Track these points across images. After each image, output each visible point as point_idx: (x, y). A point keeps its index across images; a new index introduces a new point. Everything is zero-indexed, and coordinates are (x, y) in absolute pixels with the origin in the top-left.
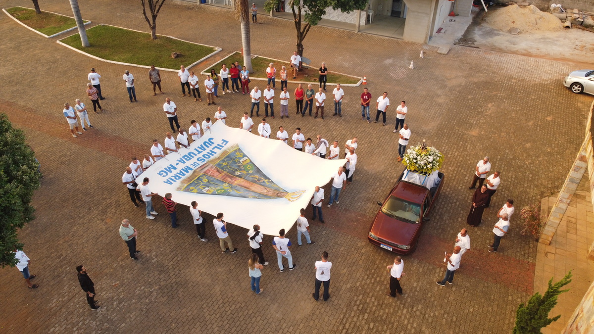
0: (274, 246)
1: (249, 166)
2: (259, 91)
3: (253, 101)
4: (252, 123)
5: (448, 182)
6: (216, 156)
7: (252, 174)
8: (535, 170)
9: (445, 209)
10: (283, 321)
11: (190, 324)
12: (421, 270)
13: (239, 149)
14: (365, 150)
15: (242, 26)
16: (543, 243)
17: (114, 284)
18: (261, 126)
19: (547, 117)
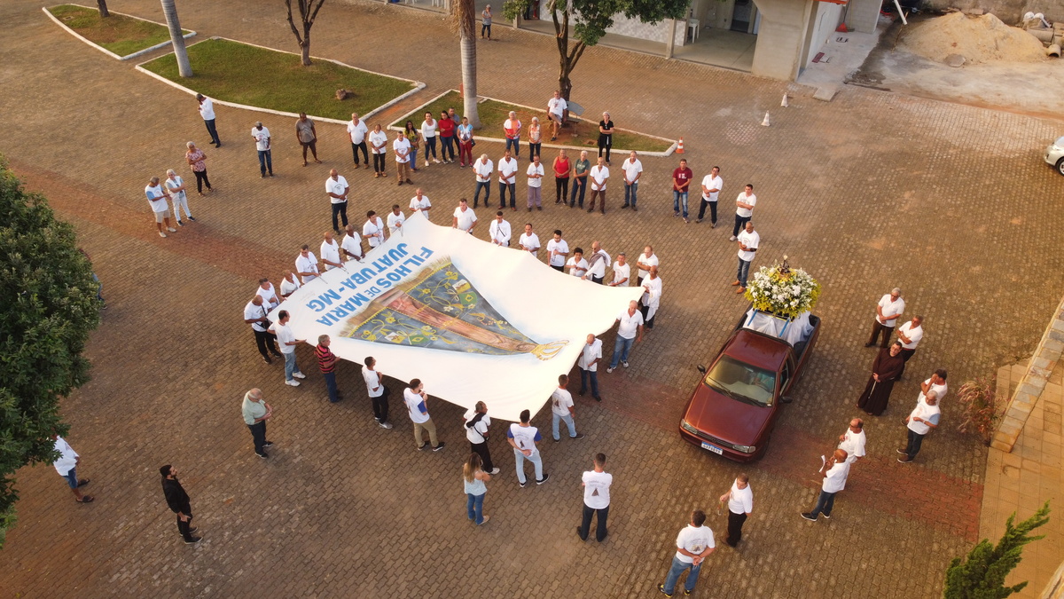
0: (510, 440)
1: (468, 296)
2: (490, 162)
3: (479, 179)
4: (475, 219)
5: (827, 333)
6: (410, 276)
7: (474, 311)
8: (987, 316)
9: (820, 381)
10: (523, 574)
11: (357, 574)
12: (774, 491)
13: (452, 266)
14: (679, 271)
15: (463, 45)
16: (1000, 449)
17: (225, 500)
18: (494, 223)
19: (1012, 218)
